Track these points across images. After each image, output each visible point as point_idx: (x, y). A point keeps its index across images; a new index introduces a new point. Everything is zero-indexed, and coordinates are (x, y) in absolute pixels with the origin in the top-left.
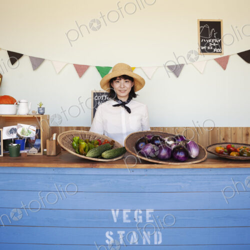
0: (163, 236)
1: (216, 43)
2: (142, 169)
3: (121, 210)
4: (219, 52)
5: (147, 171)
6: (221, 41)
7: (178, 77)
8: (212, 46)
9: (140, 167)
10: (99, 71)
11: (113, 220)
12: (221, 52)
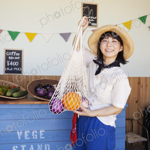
0: (50, 147)
1: (93, 19)
2: (37, 104)
3: (23, 132)
4: (95, 26)
5: (40, 105)
6: (96, 18)
7: (66, 41)
8: (91, 21)
9: (36, 103)
10: (10, 34)
11: (18, 138)
12: (96, 26)
